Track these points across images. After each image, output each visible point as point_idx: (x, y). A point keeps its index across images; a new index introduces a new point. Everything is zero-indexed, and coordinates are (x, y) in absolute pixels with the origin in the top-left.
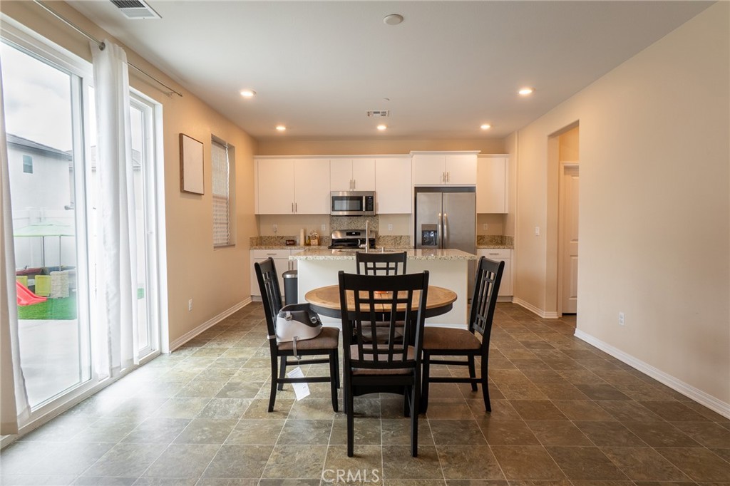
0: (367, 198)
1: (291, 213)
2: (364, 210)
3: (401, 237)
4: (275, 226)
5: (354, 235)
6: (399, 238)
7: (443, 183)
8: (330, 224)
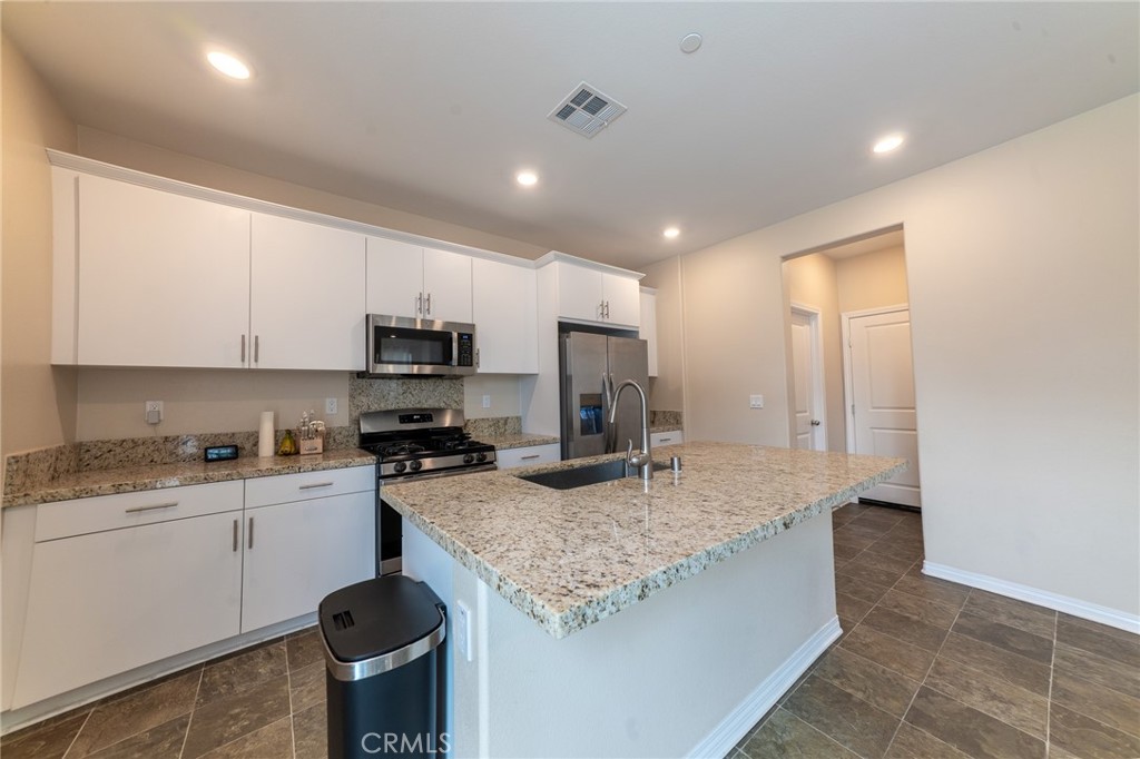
0: (460, 336)
1: (237, 365)
2: (455, 362)
3: (506, 420)
4: (160, 406)
5: (417, 421)
6: (502, 421)
7: (600, 320)
8: (352, 397)
